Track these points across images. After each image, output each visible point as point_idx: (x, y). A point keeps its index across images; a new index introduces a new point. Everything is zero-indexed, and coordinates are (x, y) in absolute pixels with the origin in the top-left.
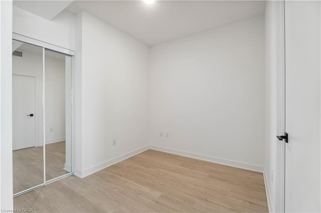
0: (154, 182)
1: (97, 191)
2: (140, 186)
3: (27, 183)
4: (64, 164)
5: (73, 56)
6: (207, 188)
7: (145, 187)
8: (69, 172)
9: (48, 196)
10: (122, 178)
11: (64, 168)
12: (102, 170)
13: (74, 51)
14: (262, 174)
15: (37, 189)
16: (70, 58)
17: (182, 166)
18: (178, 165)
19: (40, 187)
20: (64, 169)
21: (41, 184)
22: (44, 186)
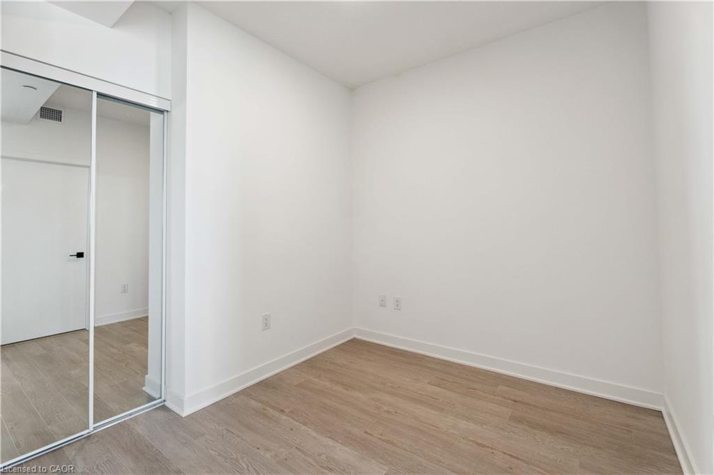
0: (366, 432)
1: (220, 455)
2: (331, 442)
3: (49, 427)
4: (144, 377)
5: (167, 111)
6: (511, 456)
7: (343, 447)
8: (155, 399)
9: (95, 467)
10: (284, 417)
11: (144, 386)
12: (237, 395)
13: (169, 100)
14: (659, 414)
15: (70, 444)
16: (160, 116)
17: (439, 386)
18: (429, 383)
19: (79, 440)
20: (144, 388)
21: (82, 431)
22: (89, 437)
